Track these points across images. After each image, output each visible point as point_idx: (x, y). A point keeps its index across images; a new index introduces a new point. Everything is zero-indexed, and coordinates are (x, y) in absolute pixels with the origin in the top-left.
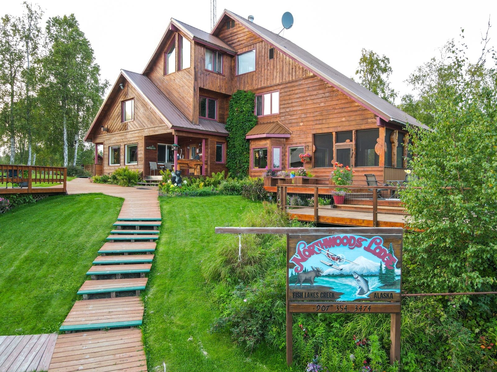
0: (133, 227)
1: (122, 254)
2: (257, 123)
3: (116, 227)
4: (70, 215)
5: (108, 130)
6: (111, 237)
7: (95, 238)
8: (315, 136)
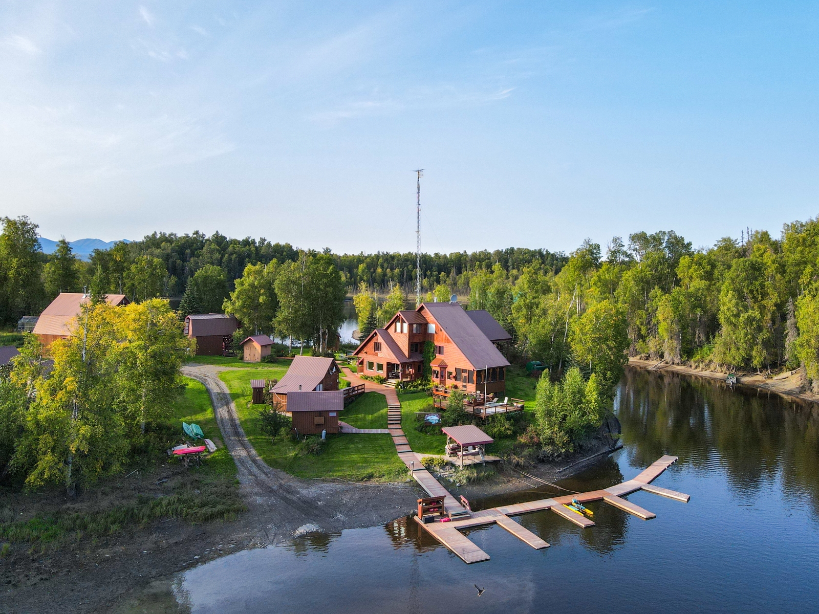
0: (393, 408)
1: (393, 415)
2: (435, 357)
3: (388, 407)
4: (372, 402)
5: (366, 353)
6: (388, 411)
7: (385, 411)
8: (456, 368)
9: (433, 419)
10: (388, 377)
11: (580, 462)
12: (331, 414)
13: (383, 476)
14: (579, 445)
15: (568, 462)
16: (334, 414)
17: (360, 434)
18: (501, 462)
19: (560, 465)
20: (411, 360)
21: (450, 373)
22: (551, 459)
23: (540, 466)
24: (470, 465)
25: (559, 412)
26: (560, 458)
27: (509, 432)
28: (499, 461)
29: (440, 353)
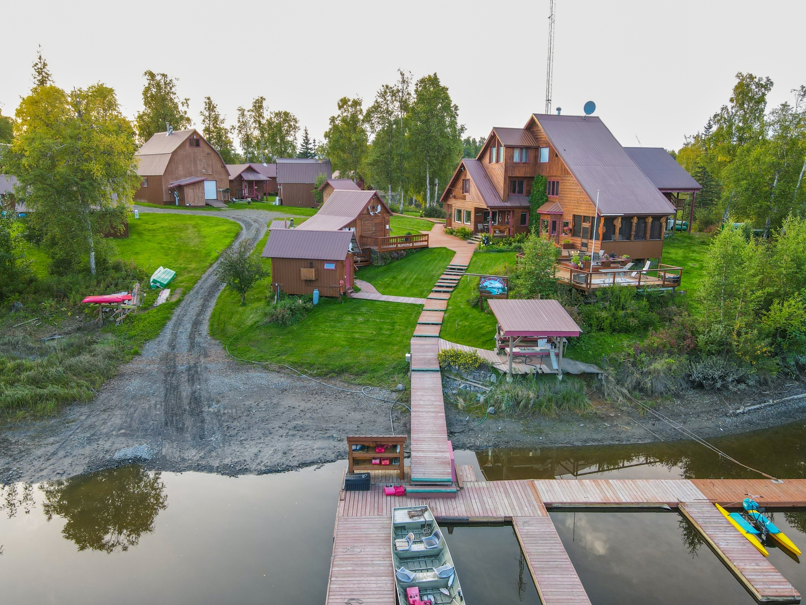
0: (454, 269)
1: (447, 279)
2: (547, 201)
3: (448, 268)
4: (430, 260)
5: (455, 197)
6: (445, 273)
7: (439, 273)
8: (574, 216)
9: (494, 286)
10: (476, 231)
11: (793, 399)
12: (327, 266)
13: (364, 372)
14: (797, 363)
15: (764, 396)
16: (332, 266)
17: (377, 303)
18: (599, 377)
19: (741, 400)
20: (508, 204)
21: (566, 224)
22: (718, 385)
23: (691, 394)
24: (526, 374)
25: (752, 291)
26: (742, 386)
27: (633, 322)
28: (598, 374)
29: (553, 194)
